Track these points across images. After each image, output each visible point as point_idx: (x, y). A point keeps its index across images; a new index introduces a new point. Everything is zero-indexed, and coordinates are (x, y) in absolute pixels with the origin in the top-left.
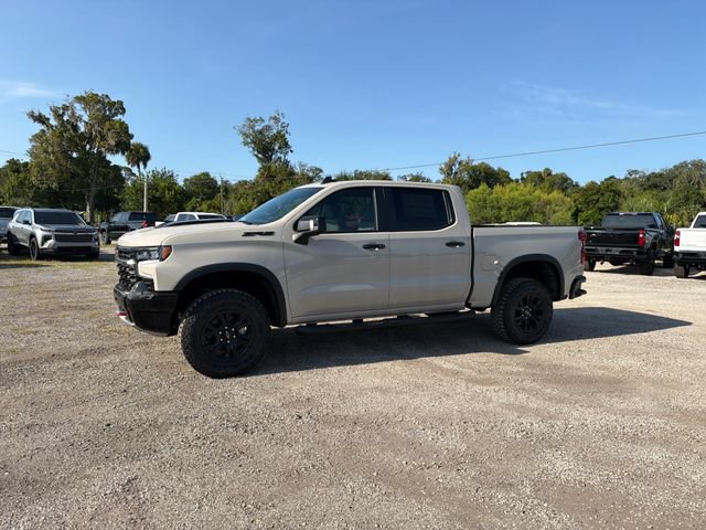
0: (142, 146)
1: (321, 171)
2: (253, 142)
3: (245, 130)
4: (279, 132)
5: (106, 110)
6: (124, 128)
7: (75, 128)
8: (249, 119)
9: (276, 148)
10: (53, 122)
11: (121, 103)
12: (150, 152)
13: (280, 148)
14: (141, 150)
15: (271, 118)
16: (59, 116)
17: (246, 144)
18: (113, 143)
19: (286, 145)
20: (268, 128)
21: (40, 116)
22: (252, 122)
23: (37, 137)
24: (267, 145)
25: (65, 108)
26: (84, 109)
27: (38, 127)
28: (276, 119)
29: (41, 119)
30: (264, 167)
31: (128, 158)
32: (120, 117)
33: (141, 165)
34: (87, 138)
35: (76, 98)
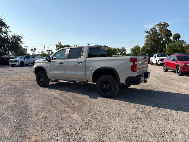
0: (178, 34)
5: (163, 26)
6: (169, 31)
7: (156, 33)
10: (151, 32)
11: (168, 23)
12: (180, 35)
14: (177, 36)
16: (152, 30)
18: (164, 35)
23: (147, 37)
25: (154, 28)
26: (158, 27)
27: (147, 34)
29: (147, 32)
31: (173, 38)
32: (167, 28)
33: (177, 40)
34: (160, 35)
35: (156, 25)
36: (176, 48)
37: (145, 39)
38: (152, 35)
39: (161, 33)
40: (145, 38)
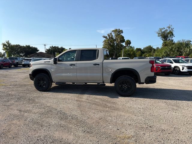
0: (129, 41)
1: (191, 41)
2: (161, 35)
3: (159, 32)
4: (170, 31)
5: (119, 32)
6: (123, 37)
7: (112, 38)
8: (160, 29)
9: (169, 36)
10: (108, 37)
11: (122, 30)
12: (131, 42)
13: (170, 36)
14: (129, 42)
15: (168, 27)
16: (109, 36)
17: (159, 36)
18: (119, 41)
19: (173, 35)
20: (167, 30)
21: (105, 36)
22: (161, 29)
23: (105, 41)
24: (166, 36)
25: (111, 34)
26: (114, 33)
27: (105, 39)
28: (169, 27)
29: (105, 37)
30: (164, 42)
31: (125, 44)
32: (122, 34)
33: (129, 45)
34: (115, 40)
35: (112, 31)
36: (129, 53)
37: (103, 44)
38: (109, 40)
39: (117, 38)
40: (103, 42)
